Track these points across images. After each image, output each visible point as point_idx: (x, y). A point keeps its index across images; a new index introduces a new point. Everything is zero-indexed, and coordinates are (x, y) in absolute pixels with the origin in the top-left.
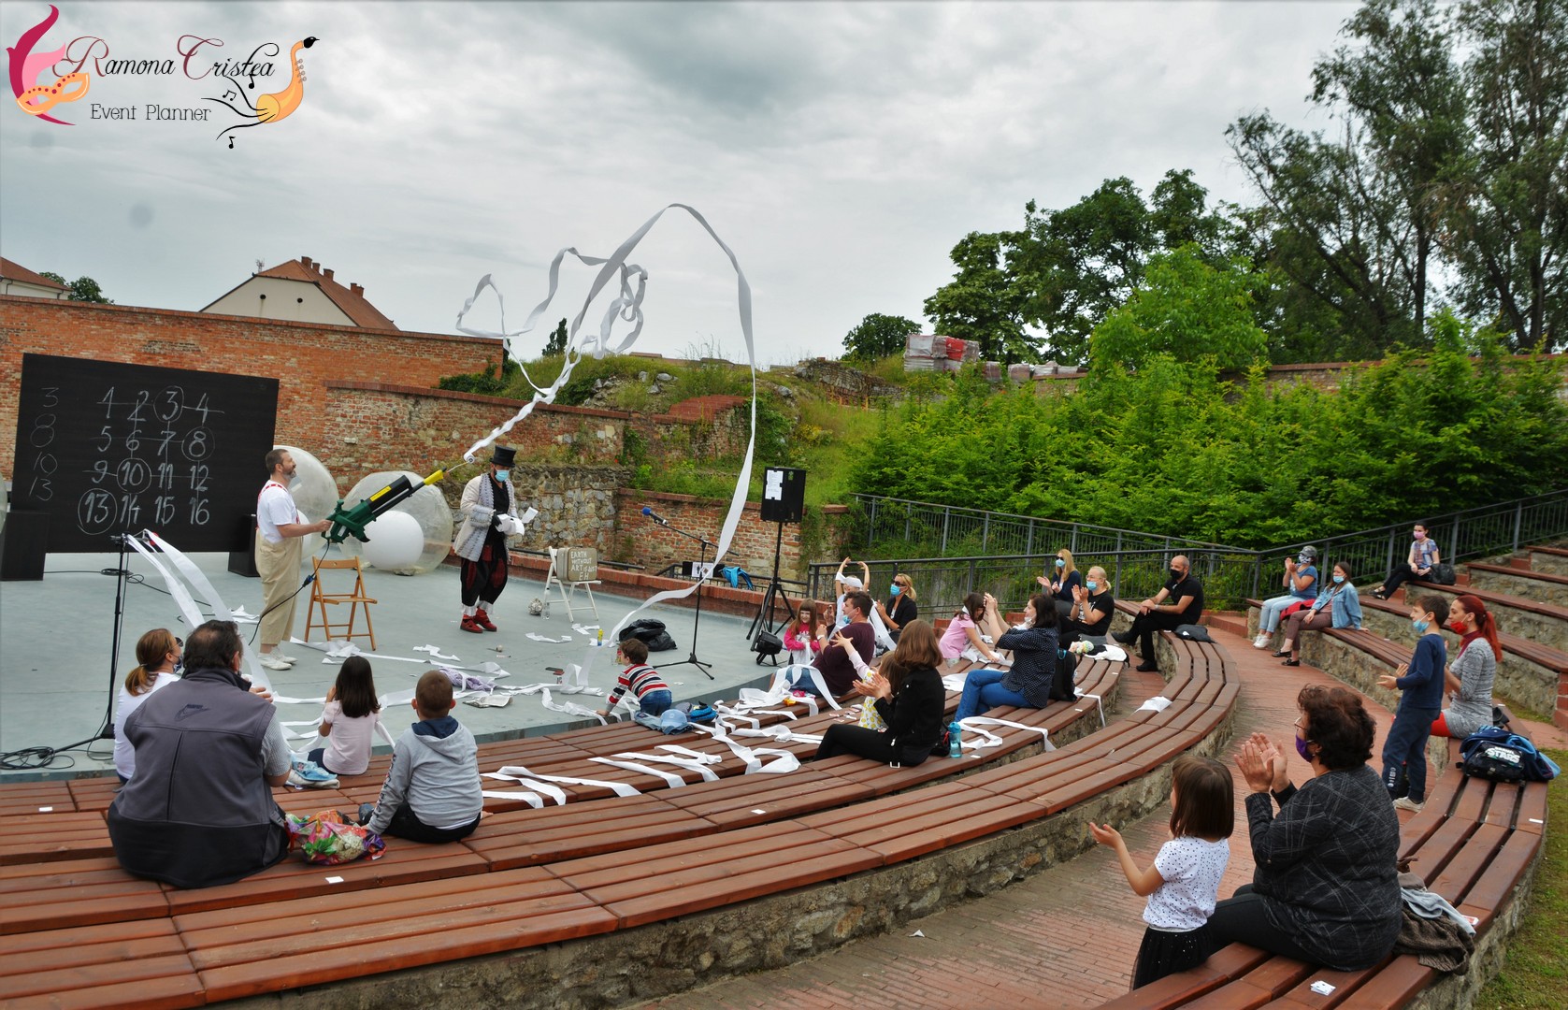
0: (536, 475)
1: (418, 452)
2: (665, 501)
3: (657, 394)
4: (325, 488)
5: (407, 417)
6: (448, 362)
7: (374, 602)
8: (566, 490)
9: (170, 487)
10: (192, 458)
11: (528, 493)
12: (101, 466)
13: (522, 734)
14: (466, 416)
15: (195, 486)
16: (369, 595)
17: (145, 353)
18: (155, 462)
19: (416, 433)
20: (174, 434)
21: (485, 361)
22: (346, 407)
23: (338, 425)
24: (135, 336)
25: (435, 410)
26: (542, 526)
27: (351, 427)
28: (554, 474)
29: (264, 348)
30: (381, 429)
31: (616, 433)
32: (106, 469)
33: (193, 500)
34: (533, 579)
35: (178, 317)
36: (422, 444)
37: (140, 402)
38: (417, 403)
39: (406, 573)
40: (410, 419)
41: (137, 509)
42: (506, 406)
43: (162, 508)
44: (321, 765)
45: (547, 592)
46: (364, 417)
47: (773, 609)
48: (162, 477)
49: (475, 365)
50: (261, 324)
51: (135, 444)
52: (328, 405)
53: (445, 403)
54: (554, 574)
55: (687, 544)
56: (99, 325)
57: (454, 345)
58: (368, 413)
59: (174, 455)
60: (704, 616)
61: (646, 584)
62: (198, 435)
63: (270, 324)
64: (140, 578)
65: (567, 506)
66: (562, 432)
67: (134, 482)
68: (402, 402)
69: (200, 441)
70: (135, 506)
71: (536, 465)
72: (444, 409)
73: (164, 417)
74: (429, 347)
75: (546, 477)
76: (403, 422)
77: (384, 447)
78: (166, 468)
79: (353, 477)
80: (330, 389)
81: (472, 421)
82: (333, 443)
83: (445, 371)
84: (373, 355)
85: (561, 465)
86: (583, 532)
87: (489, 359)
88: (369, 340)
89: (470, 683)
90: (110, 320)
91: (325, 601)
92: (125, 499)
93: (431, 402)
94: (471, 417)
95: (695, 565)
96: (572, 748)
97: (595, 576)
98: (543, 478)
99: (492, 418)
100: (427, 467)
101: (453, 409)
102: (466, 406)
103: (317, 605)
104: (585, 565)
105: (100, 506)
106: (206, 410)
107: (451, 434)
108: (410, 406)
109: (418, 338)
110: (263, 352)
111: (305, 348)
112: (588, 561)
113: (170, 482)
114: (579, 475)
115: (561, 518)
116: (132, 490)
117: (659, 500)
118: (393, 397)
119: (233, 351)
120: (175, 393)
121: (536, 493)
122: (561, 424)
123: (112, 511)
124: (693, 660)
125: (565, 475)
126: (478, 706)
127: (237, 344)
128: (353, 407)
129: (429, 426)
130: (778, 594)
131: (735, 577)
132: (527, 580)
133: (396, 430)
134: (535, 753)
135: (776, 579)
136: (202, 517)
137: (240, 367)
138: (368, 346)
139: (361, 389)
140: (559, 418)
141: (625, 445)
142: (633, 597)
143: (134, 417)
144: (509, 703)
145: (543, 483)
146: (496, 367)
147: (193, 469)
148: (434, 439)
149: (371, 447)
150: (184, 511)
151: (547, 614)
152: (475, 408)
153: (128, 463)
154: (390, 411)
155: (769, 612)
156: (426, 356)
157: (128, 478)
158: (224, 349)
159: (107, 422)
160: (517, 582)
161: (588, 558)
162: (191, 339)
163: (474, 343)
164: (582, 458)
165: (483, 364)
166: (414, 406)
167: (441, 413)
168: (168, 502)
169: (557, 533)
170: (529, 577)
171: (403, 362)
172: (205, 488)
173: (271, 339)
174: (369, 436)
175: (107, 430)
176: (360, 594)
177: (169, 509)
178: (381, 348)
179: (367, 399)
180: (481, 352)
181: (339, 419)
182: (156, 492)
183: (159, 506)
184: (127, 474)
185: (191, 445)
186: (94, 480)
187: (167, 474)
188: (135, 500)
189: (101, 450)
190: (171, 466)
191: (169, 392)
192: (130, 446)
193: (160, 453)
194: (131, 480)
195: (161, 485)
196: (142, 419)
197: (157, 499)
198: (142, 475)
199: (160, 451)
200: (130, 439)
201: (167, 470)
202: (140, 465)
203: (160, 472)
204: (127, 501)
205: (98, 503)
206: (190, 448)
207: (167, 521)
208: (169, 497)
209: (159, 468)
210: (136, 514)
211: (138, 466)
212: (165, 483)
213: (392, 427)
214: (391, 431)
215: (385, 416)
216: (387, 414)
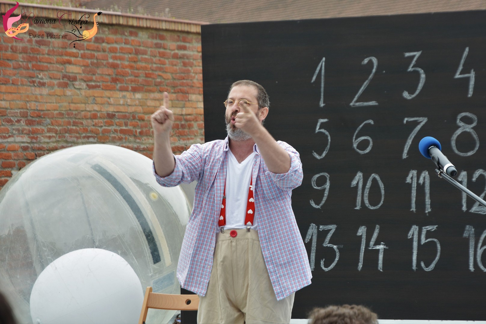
9: (428, 209)
18: (400, 169)
20: (424, 120)
32: (327, 186)
41: (381, 247)
43: (420, 246)
48: (414, 193)
51: (366, 143)
67: (372, 203)
70: (377, 243)
73: (406, 95)
92: (362, 231)
105: (326, 244)
106: (472, 75)
113: (428, 201)
123: (344, 252)
143: (359, 100)
150: (457, 251)
153: (359, 175)
157: (363, 198)
159: (322, 113)
168: (429, 234)
175: (323, 126)
183: (415, 244)
184: (360, 192)
185: (455, 137)
186: (313, 205)
187: (421, 188)
188: (375, 235)
189: (318, 157)
190: (425, 174)
191: (407, 54)
192: (358, 147)
193: (405, 156)
194: (366, 202)
195: (413, 209)
196: (373, 103)
197: (411, 233)
198: (383, 192)
199: (406, 151)
200: (356, 139)
201: (421, 181)
202: (377, 177)
203: (410, 185)
204: (364, 237)
205: (323, 241)
206: (453, 143)
207: (432, 266)
208: (429, 228)
209: (408, 180)
210: (381, 257)
211: (374, 180)
212: (421, 203)
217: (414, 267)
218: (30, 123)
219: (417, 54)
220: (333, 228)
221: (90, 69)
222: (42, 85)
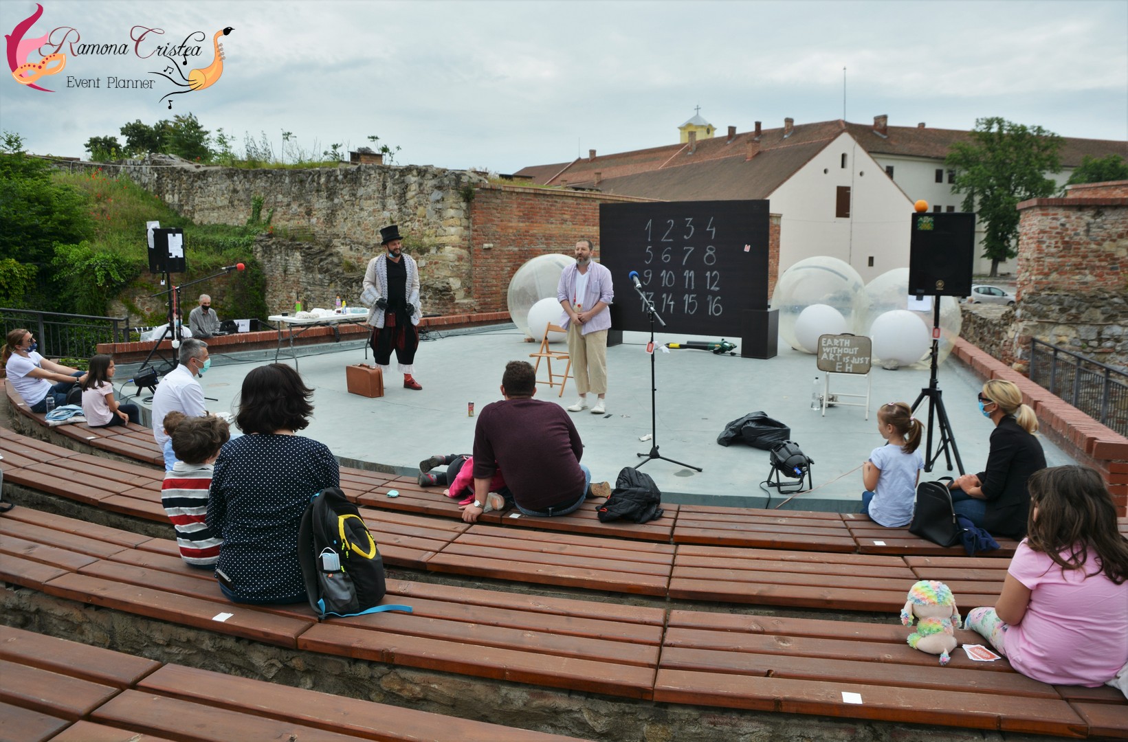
1: (1104, 264)
5: (1082, 229)
9: (693, 288)
10: (706, 265)
12: (648, 273)
15: (710, 287)
18: (682, 269)
19: (1099, 245)
20: (692, 249)
22: (1027, 225)
27: (1029, 244)
30: (1044, 242)
33: (710, 298)
36: (1109, 255)
38: (1097, 214)
40: (1088, 231)
41: (672, 303)
46: (1033, 233)
48: (687, 280)
51: (668, 258)
58: (1034, 229)
59: (694, 263)
62: (710, 249)
67: (669, 284)
69: (711, 253)
70: (671, 301)
73: (685, 237)
77: (1048, 260)
78: (689, 274)
92: (664, 296)
106: (714, 229)
113: (693, 284)
116: (667, 290)
123: (656, 305)
133: (1066, 243)
136: (717, 310)
143: (665, 239)
147: (708, 274)
150: (704, 306)
153: (664, 272)
154: (1056, 224)
157: (665, 281)
159: (649, 244)
161: (851, 347)
168: (693, 298)
172: (718, 289)
175: (649, 249)
177: (693, 304)
182: (684, 291)
183: (686, 303)
184: (664, 279)
185: (706, 256)
187: (690, 278)
188: (670, 298)
189: (647, 263)
190: (692, 272)
191: (687, 219)
192: (665, 259)
193: (684, 263)
194: (667, 283)
195: (687, 287)
196: (671, 240)
197: (685, 297)
198: (674, 279)
199: (684, 261)
200: (664, 255)
203: (685, 277)
206: (705, 259)
207: (694, 312)
208: (693, 296)
209: (685, 274)
211: (671, 274)
212: (690, 285)
213: (1060, 241)
214: (1059, 244)
215: (1048, 229)
216: (1050, 228)
217: (686, 312)
218: (546, 239)
219: (691, 219)
220: (652, 294)
221: (574, 217)
222: (552, 223)
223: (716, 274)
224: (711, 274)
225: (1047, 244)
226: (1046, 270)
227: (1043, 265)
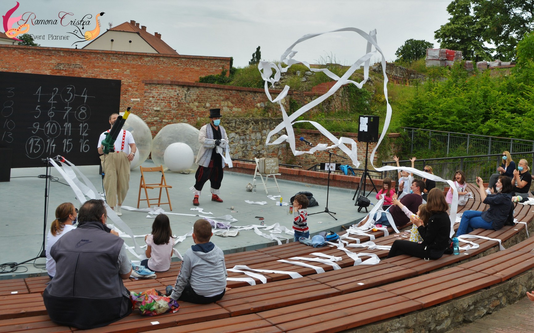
0: (248, 123)
1: (190, 114)
2: (311, 134)
3: (305, 81)
4: (145, 133)
5: (184, 97)
6: (203, 69)
7: (171, 187)
8: (262, 130)
10: (80, 119)
11: (244, 132)
12: (36, 125)
13: (244, 249)
14: (213, 95)
15: (82, 133)
16: (168, 184)
17: (56, 70)
18: (62, 122)
19: (188, 104)
20: (71, 108)
21: (221, 68)
22: (154, 93)
23: (150, 102)
24: (51, 62)
25: (198, 93)
26: (251, 148)
27: (157, 102)
28: (256, 122)
29: (113, 65)
30: (171, 103)
31: (286, 102)
32: (38, 126)
33: (81, 140)
34: (247, 174)
35: (71, 52)
36: (192, 110)
37: (54, 93)
38: (188, 90)
39: (186, 173)
40: (185, 98)
41: (54, 145)
42: (232, 90)
43: (66, 145)
44: (147, 267)
45: (254, 180)
46: (163, 97)
47: (365, 185)
48: (66, 129)
49: (216, 71)
50: (111, 54)
51: (52, 114)
52: (145, 92)
53: (202, 89)
54: (258, 171)
55: (322, 154)
56: (33, 56)
57: (206, 61)
58: (165, 95)
59: (72, 119)
60: (332, 189)
61: (303, 175)
62: (82, 109)
63: (116, 54)
64: (56, 179)
65: (263, 138)
66: (260, 102)
67: (53, 132)
68: (181, 89)
69: (84, 111)
70: (53, 144)
71: (247, 118)
72: (202, 92)
73: (66, 100)
74: (193, 62)
75: (253, 124)
76: (182, 99)
77: (173, 112)
78: (68, 125)
79: (159, 127)
80: (146, 84)
81: (216, 98)
82: (148, 110)
83: (201, 74)
84: (167, 67)
85: (260, 118)
86: (271, 150)
87: (223, 67)
88: (165, 60)
89: (219, 225)
90: (39, 54)
91: (147, 187)
92: (48, 141)
93: (196, 89)
94: (215, 96)
95: (327, 164)
96: (269, 256)
97: (278, 171)
98: (251, 124)
99: (226, 96)
100: (194, 120)
101: (206, 92)
102: (212, 90)
103: (143, 189)
104: (273, 166)
105: (36, 144)
106: (86, 97)
107: (205, 104)
108: (185, 91)
109: (188, 58)
110: (113, 67)
111: (133, 65)
112: (274, 164)
113: (70, 132)
114: (269, 122)
115: (260, 144)
116: (51, 137)
117: (308, 133)
118: (177, 87)
119: (98, 67)
120: (71, 88)
121: (248, 132)
122: (259, 98)
123: (42, 147)
124: (327, 211)
125: (262, 123)
126: (223, 236)
127: (100, 64)
128: (158, 93)
129: (195, 101)
130: (367, 178)
131: (346, 170)
132: (244, 174)
133: (179, 103)
134: (251, 258)
135: (366, 170)
136: (86, 148)
137: (102, 75)
138: (164, 63)
139: (161, 83)
140: (258, 95)
141: (290, 107)
142: (296, 181)
143: (51, 101)
144: (238, 235)
145: (251, 126)
146: (226, 71)
147: (81, 125)
148: (197, 107)
149: (167, 112)
150: (77, 146)
151: (255, 191)
152: (217, 91)
153: (49, 124)
154: (176, 94)
155: (363, 186)
156: (192, 67)
157: (50, 131)
158: (94, 67)
159: (38, 104)
160: (240, 175)
161: (274, 163)
162: (78, 62)
163: (216, 60)
164: (270, 114)
165: (220, 70)
166: (187, 91)
167: (201, 94)
168: (69, 141)
169: (259, 151)
170: (246, 173)
171: (181, 70)
172: (87, 135)
173: (117, 61)
174: (165, 107)
175: (38, 108)
176: (163, 184)
177: (70, 145)
178: (170, 64)
179: (164, 88)
180: (219, 64)
181: (151, 99)
182: (63, 137)
183: (65, 144)
184: (49, 129)
185: (80, 113)
186: (33, 132)
188: (53, 142)
189: (36, 117)
191: (68, 88)
192: (50, 115)
193: (64, 118)
194: (51, 132)
195: (65, 134)
196: (56, 102)
197: (64, 141)
198: (56, 129)
199: (64, 117)
200: (49, 112)
201: (68, 126)
202: (55, 124)
203: (65, 127)
204: (49, 142)
205: (35, 144)
206: (79, 115)
207: (69, 151)
208: (70, 140)
209: (65, 126)
210: (54, 148)
211: (54, 125)
212: (68, 133)
213: (177, 102)
214: (177, 104)
215: (173, 97)
216: (174, 96)
217: (64, 151)
220: (39, 140)
223: (86, 125)
224: (83, 125)
225: (173, 104)
226: (172, 117)
227: (171, 114)
